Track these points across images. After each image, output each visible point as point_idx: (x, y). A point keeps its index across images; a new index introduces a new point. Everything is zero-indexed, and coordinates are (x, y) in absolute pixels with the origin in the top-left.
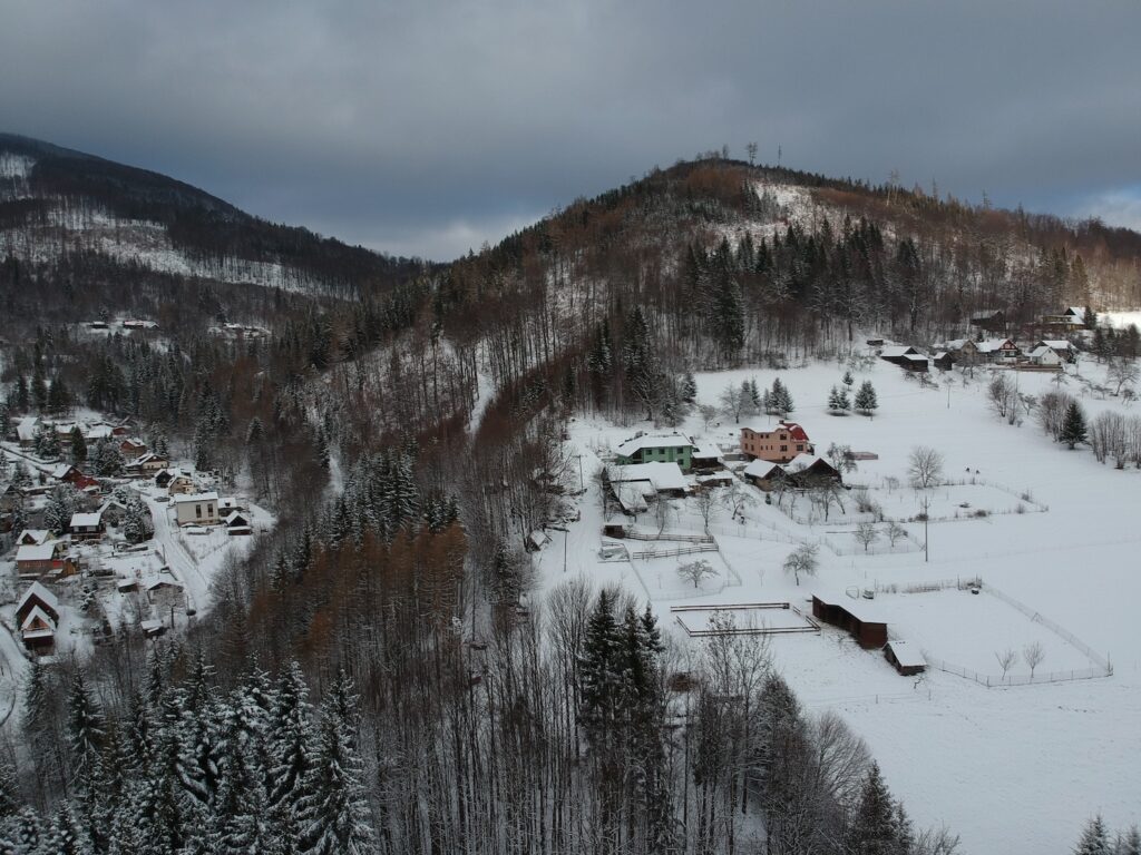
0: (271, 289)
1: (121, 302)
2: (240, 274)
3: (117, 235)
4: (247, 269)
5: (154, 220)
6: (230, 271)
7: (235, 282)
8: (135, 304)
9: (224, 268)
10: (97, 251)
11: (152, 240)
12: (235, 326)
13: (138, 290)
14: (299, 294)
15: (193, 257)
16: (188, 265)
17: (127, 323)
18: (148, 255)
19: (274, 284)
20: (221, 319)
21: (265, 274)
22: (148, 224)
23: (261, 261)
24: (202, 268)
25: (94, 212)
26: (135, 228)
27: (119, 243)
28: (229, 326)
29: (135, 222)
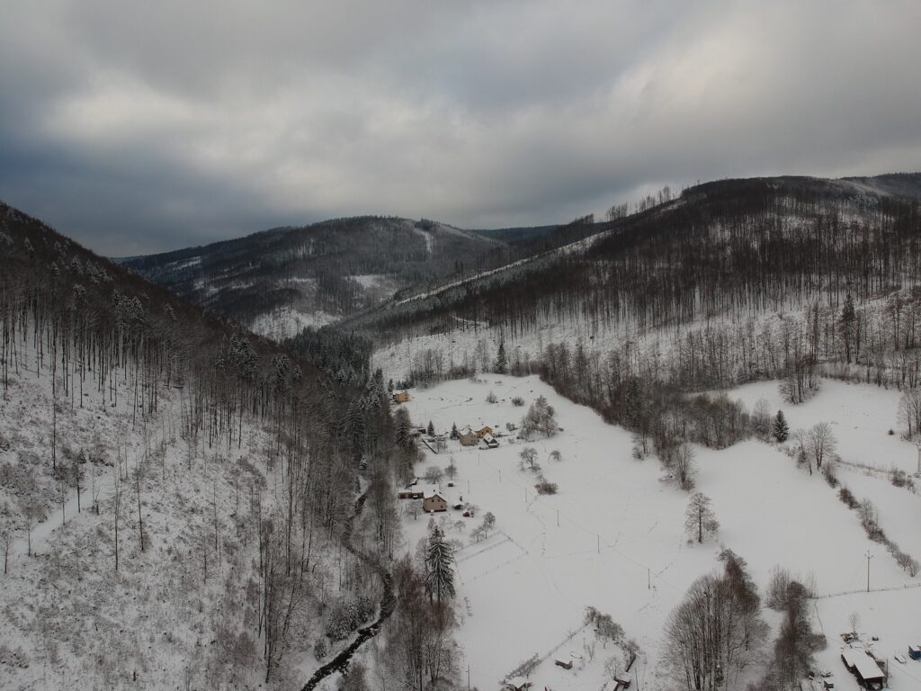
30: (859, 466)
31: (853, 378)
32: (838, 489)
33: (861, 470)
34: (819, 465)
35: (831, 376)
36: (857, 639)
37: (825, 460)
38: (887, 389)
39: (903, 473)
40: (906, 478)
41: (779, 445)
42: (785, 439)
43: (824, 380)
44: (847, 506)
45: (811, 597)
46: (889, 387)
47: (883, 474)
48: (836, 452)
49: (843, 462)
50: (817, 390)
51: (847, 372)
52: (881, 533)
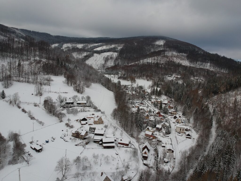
0: (206, 69)
1: (175, 71)
2: (200, 66)
3: (177, 57)
4: (202, 64)
5: (185, 53)
6: (198, 65)
7: (199, 67)
8: (177, 72)
9: (197, 64)
10: (172, 61)
11: (183, 58)
12: (197, 78)
13: (178, 69)
14: (213, 71)
15: (191, 62)
16: (189, 64)
17: (175, 76)
18: (182, 61)
19: (207, 68)
20: (194, 76)
21: (206, 66)
22: (183, 54)
23: (205, 62)
24: (192, 64)
25: (174, 52)
26: (181, 55)
27: (177, 59)
28: (195, 78)
29: (181, 54)
30: (26, 103)
31: (21, 81)
32: (21, 109)
33: (26, 104)
34: (15, 103)
35: (15, 81)
36: (33, 142)
37: (17, 102)
38: (30, 84)
39: (36, 103)
40: (37, 104)
41: (3, 100)
42: (5, 98)
43: (13, 81)
44: (24, 113)
45: (19, 136)
46: (31, 83)
47: (32, 104)
48: (20, 100)
49: (21, 102)
50: (12, 84)
51: (20, 80)
52: (34, 118)
